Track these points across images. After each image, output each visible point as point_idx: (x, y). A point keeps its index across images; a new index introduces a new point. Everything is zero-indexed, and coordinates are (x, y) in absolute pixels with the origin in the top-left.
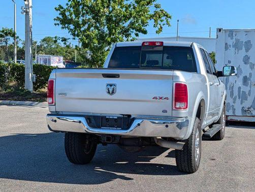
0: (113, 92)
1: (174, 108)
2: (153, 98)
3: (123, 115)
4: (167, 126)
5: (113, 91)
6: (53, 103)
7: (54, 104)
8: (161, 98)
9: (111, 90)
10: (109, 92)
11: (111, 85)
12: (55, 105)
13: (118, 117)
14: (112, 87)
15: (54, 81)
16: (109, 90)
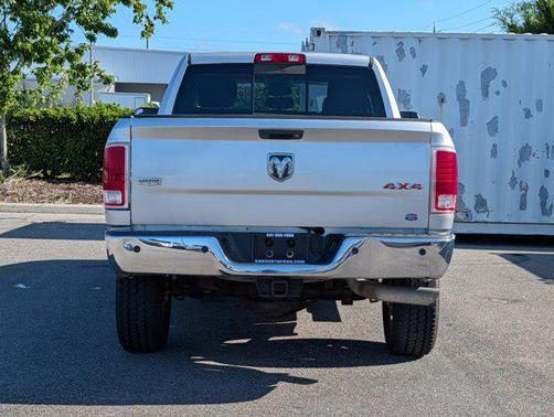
0: (286, 175)
1: (434, 210)
2: (386, 187)
3: (308, 229)
4: (422, 252)
5: (286, 170)
6: (123, 204)
7: (126, 206)
8: (403, 187)
9: (280, 170)
10: (275, 175)
11: (281, 158)
12: (129, 209)
13: (295, 234)
14: (284, 162)
15: (127, 147)
16: (275, 170)
